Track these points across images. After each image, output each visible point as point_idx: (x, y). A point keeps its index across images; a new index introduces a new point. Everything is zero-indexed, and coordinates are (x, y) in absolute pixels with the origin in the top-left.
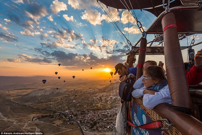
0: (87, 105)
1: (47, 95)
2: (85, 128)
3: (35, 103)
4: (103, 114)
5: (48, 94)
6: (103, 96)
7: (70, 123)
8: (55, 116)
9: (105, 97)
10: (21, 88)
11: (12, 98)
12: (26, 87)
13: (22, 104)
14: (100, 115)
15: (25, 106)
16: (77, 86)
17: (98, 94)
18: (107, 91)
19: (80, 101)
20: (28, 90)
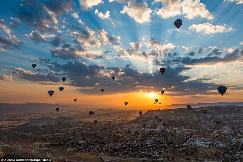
0: (108, 137)
1: (52, 126)
2: (104, 154)
3: (37, 134)
4: (127, 145)
5: (54, 124)
6: (132, 128)
7: (86, 150)
8: (66, 145)
9: (136, 129)
10: (10, 119)
11: (4, 129)
12: (17, 118)
13: (21, 134)
14: (123, 145)
15: (26, 136)
16: (95, 118)
17: (125, 125)
18: (140, 122)
19: (98, 131)
20: (22, 121)
